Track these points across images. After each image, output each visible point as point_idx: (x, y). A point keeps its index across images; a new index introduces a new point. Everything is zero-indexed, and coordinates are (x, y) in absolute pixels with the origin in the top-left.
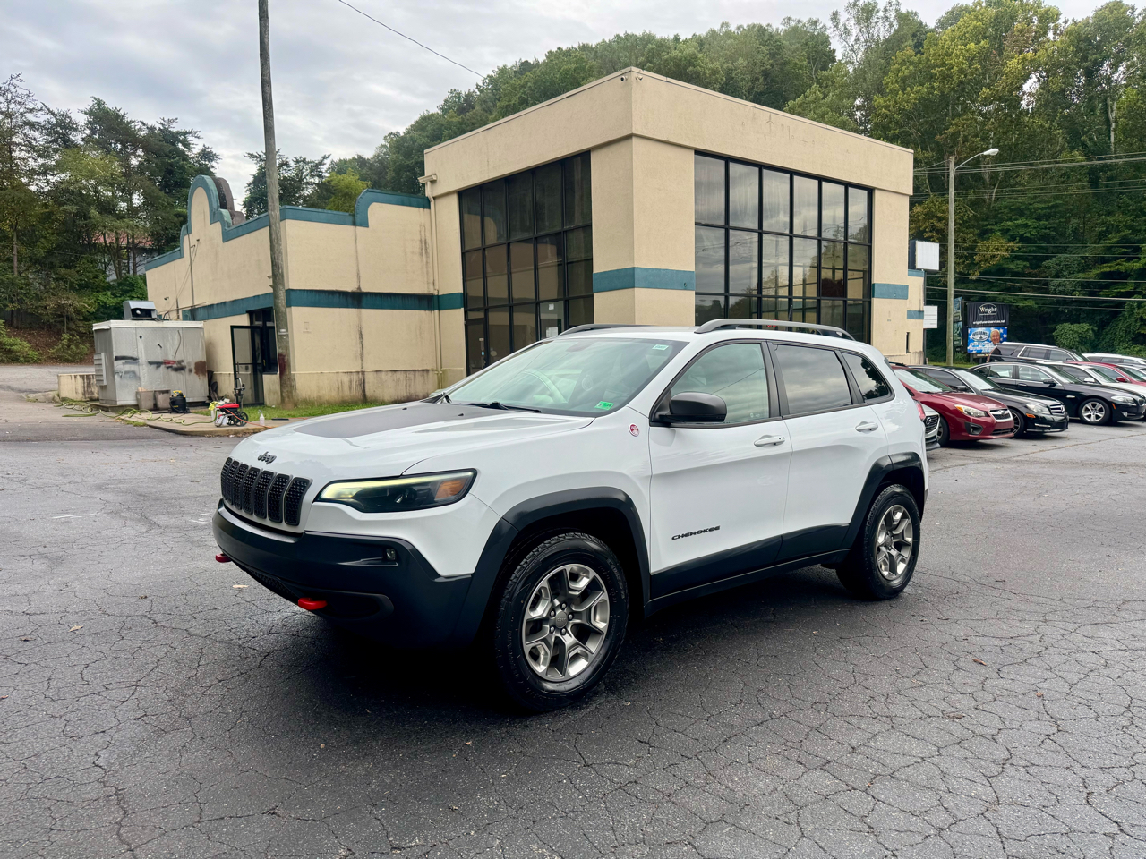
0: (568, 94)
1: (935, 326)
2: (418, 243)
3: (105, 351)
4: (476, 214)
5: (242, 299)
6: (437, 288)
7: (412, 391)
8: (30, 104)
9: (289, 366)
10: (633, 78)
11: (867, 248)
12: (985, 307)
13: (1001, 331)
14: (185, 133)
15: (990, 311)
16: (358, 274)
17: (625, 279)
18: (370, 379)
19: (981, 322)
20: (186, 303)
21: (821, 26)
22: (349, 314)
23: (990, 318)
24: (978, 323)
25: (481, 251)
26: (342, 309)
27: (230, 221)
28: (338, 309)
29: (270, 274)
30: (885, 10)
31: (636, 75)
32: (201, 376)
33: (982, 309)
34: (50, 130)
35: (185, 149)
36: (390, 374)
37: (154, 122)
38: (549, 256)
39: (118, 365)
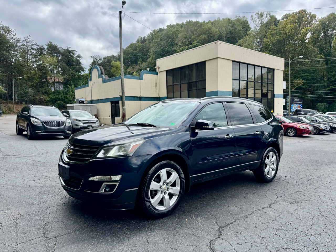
1: (285, 104)
2: (155, 84)
4: (171, 76)
5: (109, 98)
6: (159, 95)
8: (33, 43)
10: (219, 43)
11: (273, 85)
13: (301, 105)
14: (73, 51)
15: (297, 100)
16: (141, 91)
17: (215, 93)
19: (295, 103)
22: (138, 102)
23: (297, 102)
24: (294, 103)
25: (172, 86)
27: (105, 78)
30: (266, 15)
31: (219, 42)
33: (295, 99)
34: (37, 50)
35: (73, 55)
37: (65, 48)
38: (193, 88)
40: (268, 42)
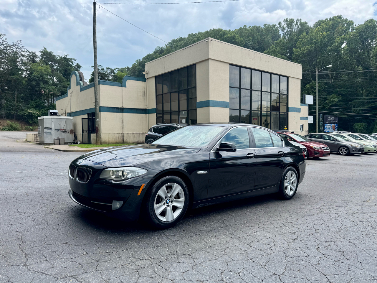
0: (189, 46)
1: (312, 123)
2: (142, 93)
3: (42, 126)
4: (160, 84)
5: (86, 110)
6: (148, 107)
7: (139, 140)
8: (23, 49)
9: (99, 131)
10: (210, 41)
11: (287, 96)
12: (330, 117)
13: (336, 125)
14: (72, 59)
15: (332, 118)
16: (123, 102)
17: (207, 104)
18: (125, 135)
19: (329, 122)
20: (68, 111)
21: (276, 27)
22: (119, 115)
23: (331, 121)
24: (328, 122)
25: (162, 95)
26: (117, 113)
27: (83, 85)
28: (115, 113)
29: (94, 102)
30: (297, 22)
32: (72, 134)
33: (329, 118)
34: (29, 56)
35: (71, 64)
36: (132, 134)
38: (183, 97)
39: (45, 130)
40: (298, 52)
